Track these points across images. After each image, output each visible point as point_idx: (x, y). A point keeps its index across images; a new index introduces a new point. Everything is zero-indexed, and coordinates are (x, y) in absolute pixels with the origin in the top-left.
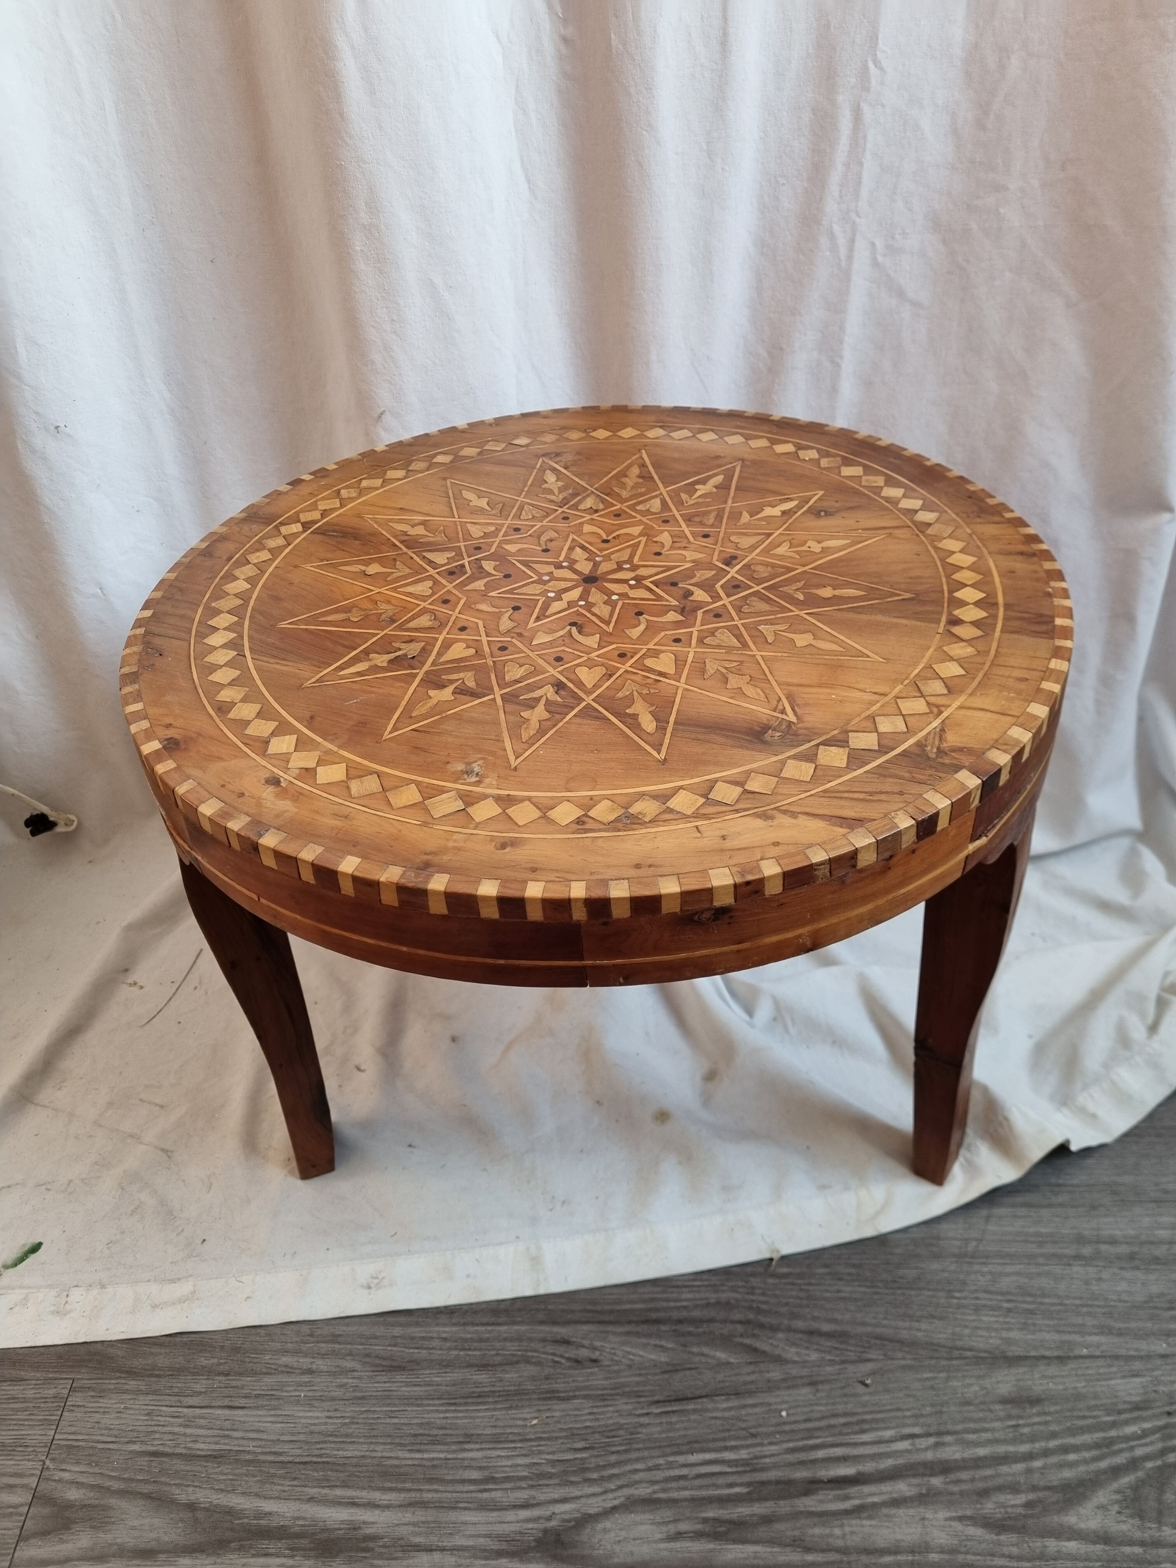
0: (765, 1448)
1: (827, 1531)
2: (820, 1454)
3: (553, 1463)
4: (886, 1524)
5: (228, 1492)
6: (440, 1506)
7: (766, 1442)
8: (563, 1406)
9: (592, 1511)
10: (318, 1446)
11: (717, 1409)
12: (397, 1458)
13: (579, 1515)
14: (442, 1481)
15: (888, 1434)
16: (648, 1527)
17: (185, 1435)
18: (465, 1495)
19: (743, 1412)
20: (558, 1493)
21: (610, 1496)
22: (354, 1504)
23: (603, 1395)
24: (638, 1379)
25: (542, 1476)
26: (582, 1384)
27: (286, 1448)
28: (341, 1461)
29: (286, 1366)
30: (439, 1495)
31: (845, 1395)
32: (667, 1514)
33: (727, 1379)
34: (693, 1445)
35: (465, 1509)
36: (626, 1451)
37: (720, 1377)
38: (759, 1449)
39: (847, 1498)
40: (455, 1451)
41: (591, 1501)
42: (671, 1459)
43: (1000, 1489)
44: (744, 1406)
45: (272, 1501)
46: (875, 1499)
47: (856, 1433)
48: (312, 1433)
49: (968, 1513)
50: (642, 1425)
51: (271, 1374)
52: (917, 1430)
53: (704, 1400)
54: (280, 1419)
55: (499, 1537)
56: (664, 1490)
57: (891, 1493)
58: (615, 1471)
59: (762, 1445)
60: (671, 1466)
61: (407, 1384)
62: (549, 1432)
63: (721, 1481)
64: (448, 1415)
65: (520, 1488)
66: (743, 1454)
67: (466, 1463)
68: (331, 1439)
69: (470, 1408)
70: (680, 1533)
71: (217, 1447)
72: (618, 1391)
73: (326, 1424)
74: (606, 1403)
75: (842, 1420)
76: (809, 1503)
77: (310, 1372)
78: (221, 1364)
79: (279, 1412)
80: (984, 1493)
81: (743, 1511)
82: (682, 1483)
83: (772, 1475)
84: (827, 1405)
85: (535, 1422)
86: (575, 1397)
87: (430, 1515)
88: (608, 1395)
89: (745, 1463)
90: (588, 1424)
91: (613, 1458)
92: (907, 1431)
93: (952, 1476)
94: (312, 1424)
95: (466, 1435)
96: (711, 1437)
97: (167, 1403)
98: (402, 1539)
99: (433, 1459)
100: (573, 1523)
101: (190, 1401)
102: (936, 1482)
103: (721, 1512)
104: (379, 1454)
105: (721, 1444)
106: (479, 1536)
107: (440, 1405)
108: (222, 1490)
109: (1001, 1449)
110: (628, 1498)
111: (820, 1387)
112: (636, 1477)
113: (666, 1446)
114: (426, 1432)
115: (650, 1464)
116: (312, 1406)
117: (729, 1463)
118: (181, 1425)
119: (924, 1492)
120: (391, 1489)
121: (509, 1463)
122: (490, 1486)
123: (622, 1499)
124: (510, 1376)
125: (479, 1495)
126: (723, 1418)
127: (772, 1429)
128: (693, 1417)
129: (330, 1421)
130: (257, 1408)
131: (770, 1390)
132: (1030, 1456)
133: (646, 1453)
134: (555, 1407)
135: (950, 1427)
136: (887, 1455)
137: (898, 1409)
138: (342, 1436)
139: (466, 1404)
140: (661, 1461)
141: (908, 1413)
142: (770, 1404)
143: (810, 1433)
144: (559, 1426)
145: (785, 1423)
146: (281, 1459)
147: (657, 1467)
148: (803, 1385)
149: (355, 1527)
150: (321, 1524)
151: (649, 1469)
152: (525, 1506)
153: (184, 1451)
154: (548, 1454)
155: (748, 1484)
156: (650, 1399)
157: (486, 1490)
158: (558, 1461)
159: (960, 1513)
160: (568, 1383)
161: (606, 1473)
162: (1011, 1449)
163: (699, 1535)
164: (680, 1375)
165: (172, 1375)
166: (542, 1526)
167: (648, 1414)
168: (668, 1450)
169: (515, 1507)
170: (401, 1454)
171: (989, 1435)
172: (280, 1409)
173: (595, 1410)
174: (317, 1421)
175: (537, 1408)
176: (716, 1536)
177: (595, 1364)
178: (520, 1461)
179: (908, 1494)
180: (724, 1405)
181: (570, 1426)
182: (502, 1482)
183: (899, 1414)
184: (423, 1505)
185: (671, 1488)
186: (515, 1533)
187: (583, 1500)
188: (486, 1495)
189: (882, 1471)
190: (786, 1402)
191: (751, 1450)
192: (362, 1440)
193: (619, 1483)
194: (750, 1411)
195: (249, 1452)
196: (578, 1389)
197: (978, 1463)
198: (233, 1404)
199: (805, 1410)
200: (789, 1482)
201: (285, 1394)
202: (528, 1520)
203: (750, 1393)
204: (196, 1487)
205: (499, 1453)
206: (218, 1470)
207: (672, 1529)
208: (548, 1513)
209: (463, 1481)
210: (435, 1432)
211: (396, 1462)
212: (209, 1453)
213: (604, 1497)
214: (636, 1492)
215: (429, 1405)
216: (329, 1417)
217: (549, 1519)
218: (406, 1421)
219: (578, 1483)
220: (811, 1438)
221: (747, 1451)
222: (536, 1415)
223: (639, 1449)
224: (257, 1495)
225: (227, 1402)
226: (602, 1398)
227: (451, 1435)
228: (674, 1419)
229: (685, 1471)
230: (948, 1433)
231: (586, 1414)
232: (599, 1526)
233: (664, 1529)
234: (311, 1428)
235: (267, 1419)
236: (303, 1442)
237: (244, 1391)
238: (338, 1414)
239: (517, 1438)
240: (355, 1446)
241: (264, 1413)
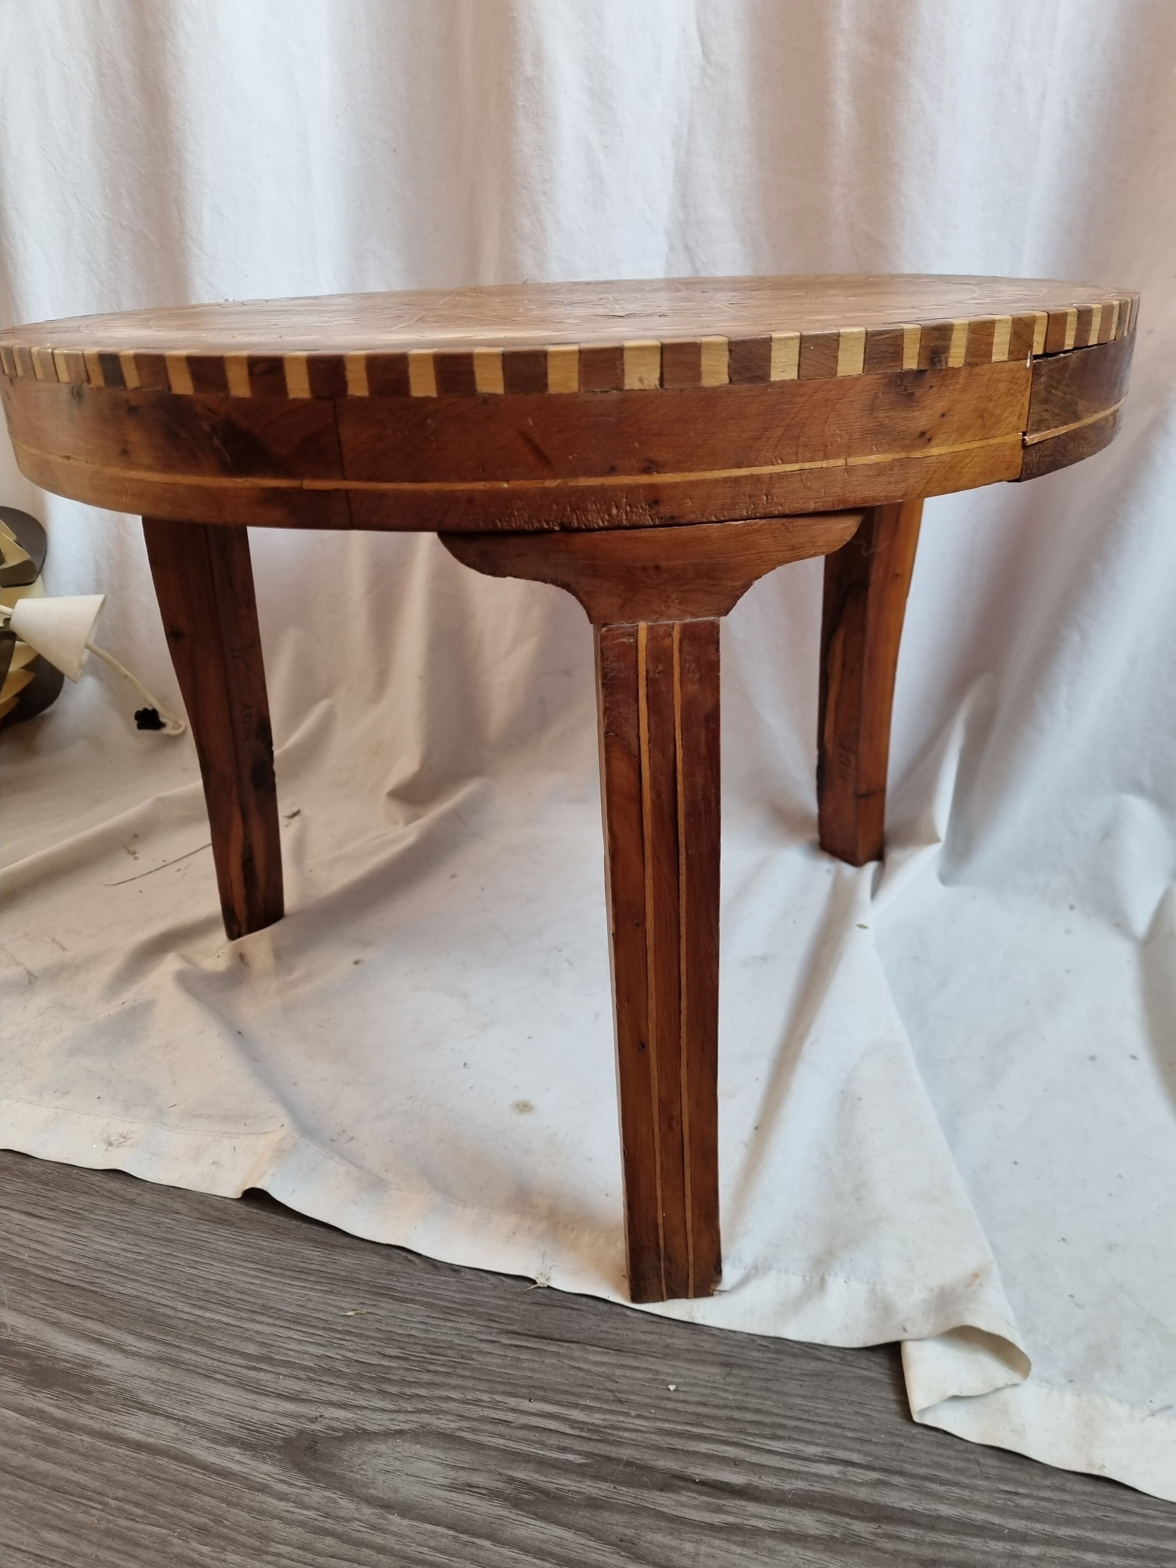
0: (630, 1420)
1: (675, 1543)
2: (703, 1447)
3: (349, 1361)
4: (765, 1559)
6: (192, 1370)
7: (633, 1413)
8: (395, 1306)
9: (370, 1427)
10: (97, 1275)
11: (587, 1361)
12: (174, 1309)
13: (352, 1427)
14: (210, 1345)
15: (811, 1450)
16: (431, 1466)
18: (227, 1367)
19: (619, 1372)
20: (338, 1396)
21: (402, 1417)
22: (99, 1341)
23: (447, 1308)
24: (500, 1302)
25: (329, 1372)
26: (428, 1290)
27: (62, 1267)
28: (111, 1295)
29: (111, 1192)
30: (198, 1359)
31: (767, 1389)
32: (465, 1457)
33: (612, 1331)
34: (535, 1391)
35: (219, 1381)
36: (446, 1374)
37: (604, 1327)
38: (621, 1418)
39: (719, 1510)
40: (242, 1319)
41: (376, 1416)
42: (498, 1398)
44: (622, 1366)
45: (14, 1313)
46: (760, 1524)
47: (765, 1437)
48: (98, 1260)
50: (480, 1352)
51: (90, 1195)
52: (855, 1457)
53: (573, 1346)
54: (72, 1238)
55: (243, 1424)
56: (474, 1431)
57: (787, 1522)
58: (423, 1392)
59: (627, 1415)
60: (495, 1405)
61: (227, 1240)
62: (363, 1329)
63: (553, 1441)
64: (254, 1281)
65: (296, 1377)
66: (596, 1419)
67: (247, 1334)
68: (114, 1271)
69: (283, 1281)
70: (470, 1486)
72: (470, 1309)
73: (118, 1255)
74: (448, 1316)
75: (749, 1416)
76: (665, 1502)
77: (131, 1202)
79: (77, 1232)
81: (567, 1483)
82: (501, 1429)
83: (626, 1453)
84: (735, 1393)
85: (350, 1313)
86: (413, 1301)
87: (175, 1376)
88: (454, 1309)
89: (594, 1429)
90: (413, 1333)
91: (426, 1377)
92: (841, 1454)
93: (888, 1529)
94: (102, 1252)
95: (265, 1307)
96: (562, 1387)
98: (130, 1391)
99: (213, 1320)
100: (339, 1434)
102: (860, 1527)
103: (536, 1476)
104: (157, 1300)
105: (572, 1399)
106: (219, 1414)
107: (251, 1269)
109: (980, 1516)
110: (423, 1426)
111: (735, 1371)
112: (445, 1406)
113: (499, 1382)
114: (222, 1292)
115: (470, 1396)
116: (114, 1234)
117: (573, 1423)
119: (837, 1535)
120: (148, 1338)
121: (298, 1348)
122: (263, 1366)
123: (414, 1425)
124: (347, 1260)
125: (245, 1371)
126: (588, 1371)
127: (648, 1401)
128: (548, 1361)
129: (124, 1253)
130: (55, 1221)
131: (665, 1356)
132: (1024, 1538)
133: (470, 1384)
134: (382, 1305)
135: (908, 1468)
136: (798, 1474)
137: (837, 1425)
138: (127, 1271)
139: (282, 1275)
140: (485, 1397)
141: (850, 1434)
142: (657, 1372)
143: (699, 1420)
144: (378, 1326)
145: (669, 1399)
146: (54, 1277)
147: (476, 1402)
148: (713, 1363)
149: (86, 1363)
150: (51, 1350)
151: (465, 1402)
152: (293, 1398)
154: (350, 1351)
155: (586, 1454)
156: (504, 1327)
157: (254, 1369)
158: (357, 1361)
160: (412, 1284)
161: (408, 1391)
162: (996, 1520)
163: (493, 1494)
164: (555, 1311)
166: (300, 1426)
167: (493, 1342)
168: (501, 1388)
169: (279, 1396)
170: (180, 1306)
171: (965, 1494)
172: (79, 1229)
173: (430, 1321)
174: (109, 1250)
175: (362, 1300)
176: (516, 1504)
177: (455, 1275)
178: (312, 1349)
179: (812, 1532)
180: (598, 1358)
181: (391, 1329)
182: (278, 1366)
183: (838, 1431)
184: (176, 1364)
185: (483, 1431)
186: (264, 1424)
187: (367, 1413)
188: (253, 1374)
189: (783, 1492)
190: (681, 1376)
191: (608, 1417)
192: (146, 1281)
193: (421, 1406)
194: (628, 1373)
195: (20, 1260)
196: (423, 1294)
197: (934, 1523)
198: (35, 1212)
199: (703, 1391)
200: (645, 1468)
201: (93, 1217)
202: (285, 1415)
203: (636, 1354)
205: (292, 1334)
207: (463, 1477)
208: (315, 1414)
209: (233, 1352)
210: (231, 1294)
211: (169, 1312)
213: (393, 1416)
214: (437, 1423)
215: (239, 1266)
216: (125, 1250)
217: (313, 1420)
218: (205, 1275)
219: (369, 1391)
220: (701, 1425)
221: (603, 1417)
222: (354, 1306)
223: (463, 1376)
225: (29, 1208)
226: (445, 1310)
227: (247, 1302)
228: (524, 1356)
229: (510, 1417)
230: (902, 1473)
231: (417, 1322)
232: (371, 1447)
233: (452, 1474)
234: (100, 1255)
235: (59, 1235)
236: (84, 1265)
237: (52, 1203)
238: (136, 1249)
239: (322, 1325)
240: (135, 1284)
241: (60, 1228)
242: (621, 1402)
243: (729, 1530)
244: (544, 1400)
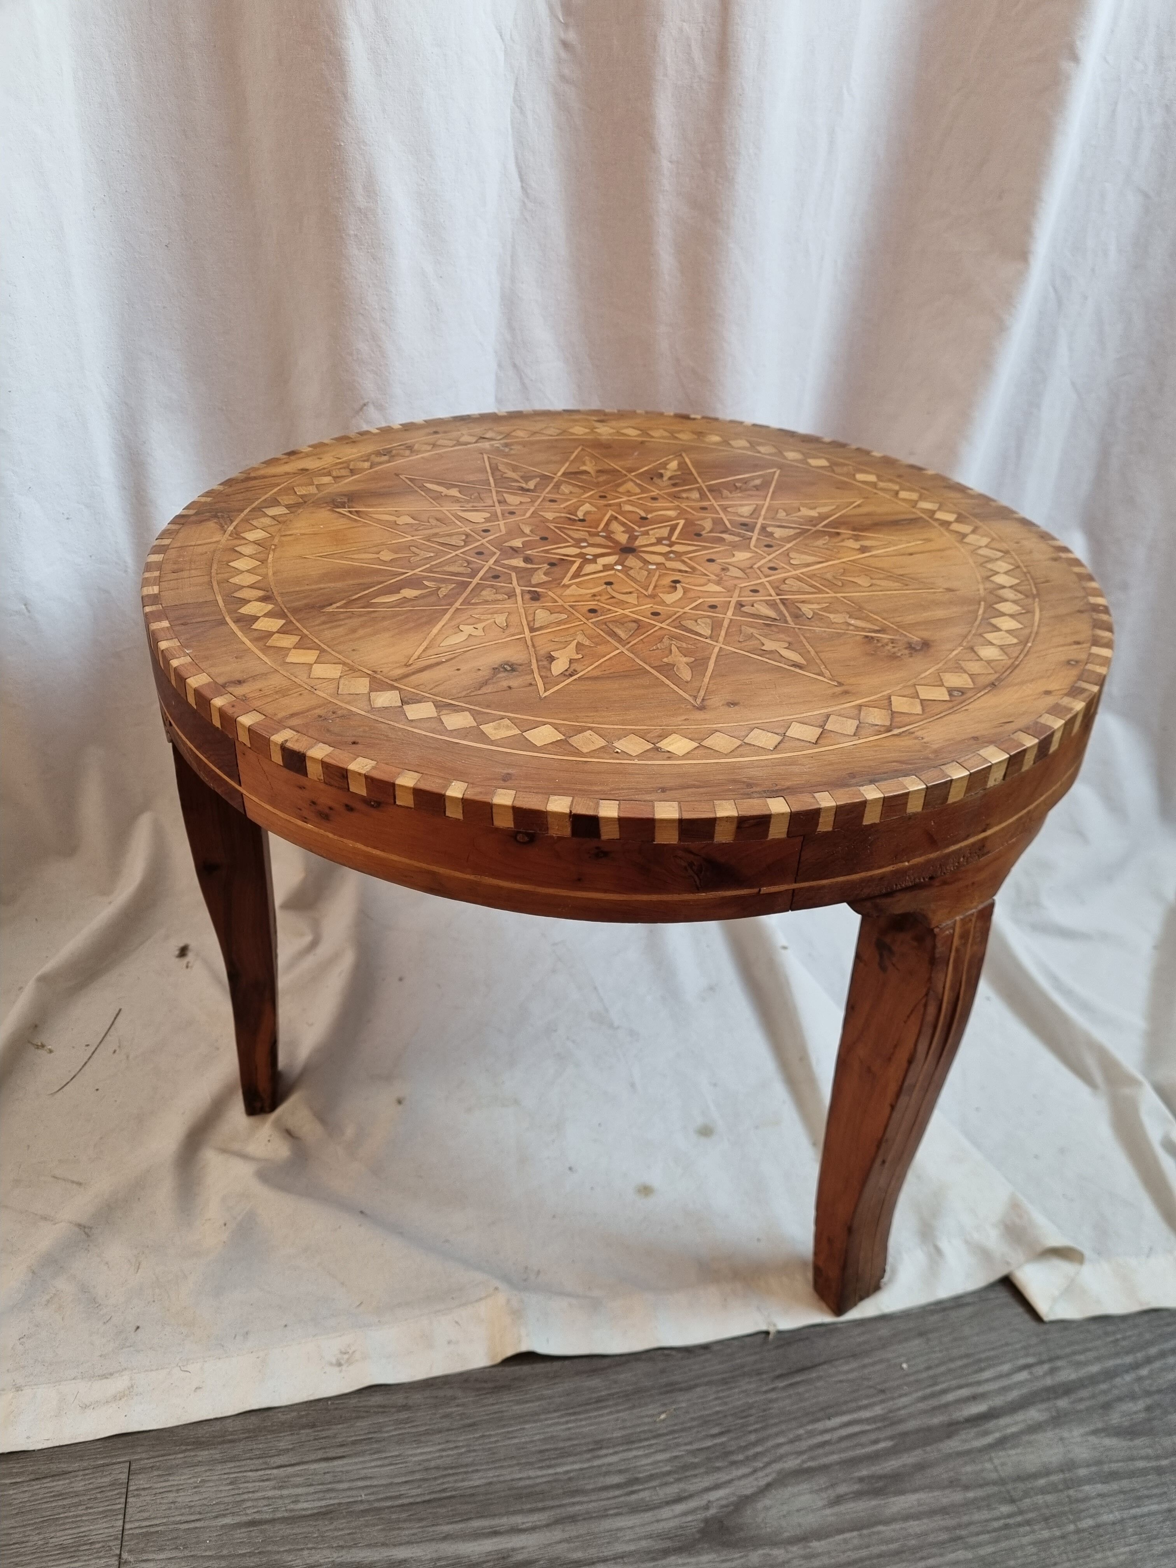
0: (896, 1401)
1: (979, 1467)
2: (950, 1397)
3: (693, 1453)
4: (1030, 1450)
5: (350, 1547)
6: (589, 1517)
7: (895, 1395)
8: (688, 1395)
9: (748, 1492)
10: (439, 1482)
11: (840, 1373)
12: (529, 1478)
13: (735, 1498)
14: (583, 1492)
15: (1006, 1368)
16: (807, 1496)
17: (281, 1497)
18: (612, 1501)
19: (866, 1371)
20: (707, 1482)
21: (760, 1474)
22: (495, 1533)
23: (724, 1379)
24: (752, 1358)
25: (686, 1467)
26: (699, 1372)
27: (403, 1489)
28: (469, 1492)
29: (380, 1406)
30: (585, 1506)
31: (955, 1339)
32: (822, 1480)
33: (839, 1343)
34: (827, 1411)
35: (616, 1515)
36: (763, 1428)
37: (833, 1344)
38: (891, 1403)
39: (986, 1433)
40: (588, 1460)
41: (742, 1482)
42: (809, 1427)
43: (1120, 1399)
44: (864, 1366)
45: (402, 1548)
46: (1013, 1429)
47: (976, 1372)
48: (427, 1469)
49: (1100, 1425)
50: (771, 1401)
51: (363, 1417)
52: (1030, 1360)
53: (825, 1367)
54: (387, 1462)
55: (662, 1536)
56: (813, 1459)
57: (1025, 1420)
58: (759, 1449)
59: (893, 1399)
60: (811, 1434)
61: (518, 1402)
62: (681, 1424)
63: (864, 1439)
64: (570, 1425)
65: (666, 1484)
66: (878, 1410)
67: (604, 1469)
68: (451, 1472)
69: (592, 1415)
70: (840, 1497)
71: (323, 1503)
72: (738, 1372)
73: (440, 1457)
74: (730, 1385)
75: (959, 1363)
76: (953, 1445)
78: (301, 1417)
79: (384, 1455)
80: (1107, 1407)
81: (894, 1464)
82: (827, 1448)
83: (911, 1425)
84: (941, 1351)
85: (663, 1416)
86: (697, 1385)
87: (580, 1529)
88: (729, 1378)
89: (883, 1418)
90: (718, 1409)
91: (753, 1437)
92: (1022, 1362)
93: (1073, 1397)
94: (424, 1461)
95: (596, 1442)
96: (842, 1400)
97: (252, 1467)
98: (558, 1558)
99: (568, 1472)
100: (732, 1508)
101: (279, 1461)
102: (1063, 1403)
103: (873, 1468)
104: (508, 1478)
105: (854, 1405)
106: (640, 1539)
107: (559, 1417)
108: (342, 1547)
109: (1109, 1364)
110: (779, 1472)
111: (930, 1336)
112: (782, 1451)
113: (801, 1417)
114: (552, 1446)
115: (791, 1436)
116: (419, 1442)
117: (867, 1421)
118: (274, 1488)
119: (1054, 1414)
120: (532, 1511)
121: (649, 1460)
122: (635, 1488)
123: (774, 1475)
124: (622, 1376)
125: (628, 1498)
126: (848, 1380)
127: (898, 1382)
128: (819, 1384)
129: (444, 1454)
130: (356, 1454)
131: (884, 1347)
132: (1136, 1366)
133: (784, 1427)
134: (679, 1398)
135: (1059, 1352)
136: (1011, 1387)
137: (1007, 1344)
138: (461, 1467)
139: (587, 1411)
141: (1017, 1346)
142: (888, 1360)
143: (933, 1380)
144: (689, 1416)
145: (907, 1375)
146: (400, 1502)
148: (913, 1337)
149: (504, 1555)
150: (466, 1560)
151: (791, 1442)
152: (679, 1500)
153: (286, 1514)
154: (686, 1444)
155: (891, 1438)
156: (772, 1374)
157: (633, 1492)
158: (698, 1450)
159: (1092, 1427)
160: (685, 1373)
161: (751, 1452)
162: (1118, 1361)
163: (858, 1495)
165: (248, 1438)
166: (701, 1517)
167: (774, 1389)
168: (804, 1420)
169: (668, 1503)
170: (532, 1473)
171: (1094, 1354)
172: (385, 1451)
173: (721, 1395)
174: (429, 1457)
175: (661, 1402)
176: (877, 1493)
177: (708, 1352)
178: (660, 1457)
179: (1041, 1419)
181: (700, 1414)
182: (647, 1481)
183: (1010, 1348)
184: (573, 1519)
185: (818, 1456)
186: (676, 1528)
187: (736, 1483)
188: (634, 1497)
189: (1012, 1402)
190: (903, 1355)
191: (884, 1405)
192: (485, 1467)
193: (766, 1460)
194: (871, 1369)
195: (361, 1501)
196: (699, 1376)
197: (1092, 1380)
198: (330, 1455)
199: (923, 1359)
200: (929, 1429)
201: (386, 1435)
202: (685, 1514)
203: (866, 1353)
204: (311, 1549)
205: (635, 1453)
206: (332, 1527)
207: (832, 1493)
208: (704, 1502)
209: (606, 1488)
210: (561, 1445)
211: (528, 1482)
212: (315, 1511)
213: (755, 1476)
214: (786, 1466)
215: (546, 1419)
216: (443, 1450)
217: (707, 1507)
218: (528, 1439)
219: (725, 1467)
220: (935, 1384)
221: (880, 1407)
222: (661, 1409)
223: (775, 1424)
224: (384, 1545)
225: (320, 1454)
226: (724, 1382)
227: (580, 1445)
228: (801, 1389)
229: (827, 1437)
230: (1058, 1358)
231: (713, 1400)
232: (760, 1505)
233: (824, 1495)
234: (426, 1464)
235: (373, 1464)
236: (421, 1480)
237: (337, 1440)
238: (451, 1445)
239: (649, 1435)
240: (480, 1474)
241: (367, 1458)
242: (883, 1391)
243: (1001, 1443)
244: (837, 1414)
